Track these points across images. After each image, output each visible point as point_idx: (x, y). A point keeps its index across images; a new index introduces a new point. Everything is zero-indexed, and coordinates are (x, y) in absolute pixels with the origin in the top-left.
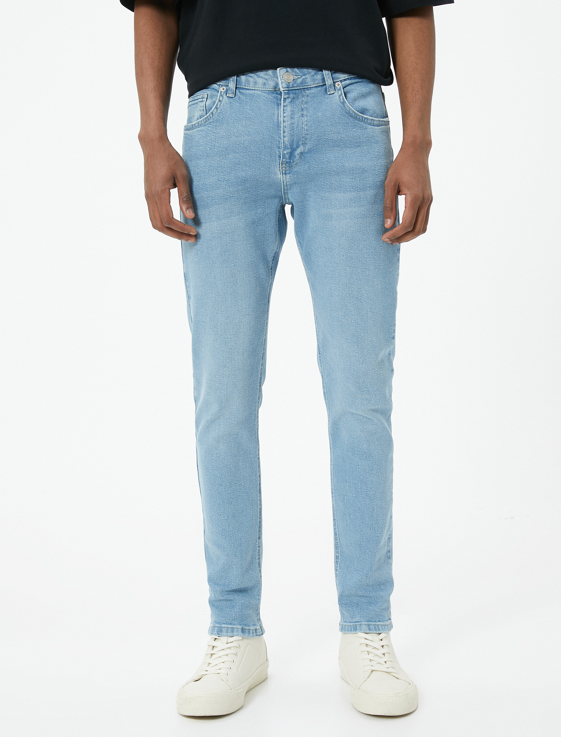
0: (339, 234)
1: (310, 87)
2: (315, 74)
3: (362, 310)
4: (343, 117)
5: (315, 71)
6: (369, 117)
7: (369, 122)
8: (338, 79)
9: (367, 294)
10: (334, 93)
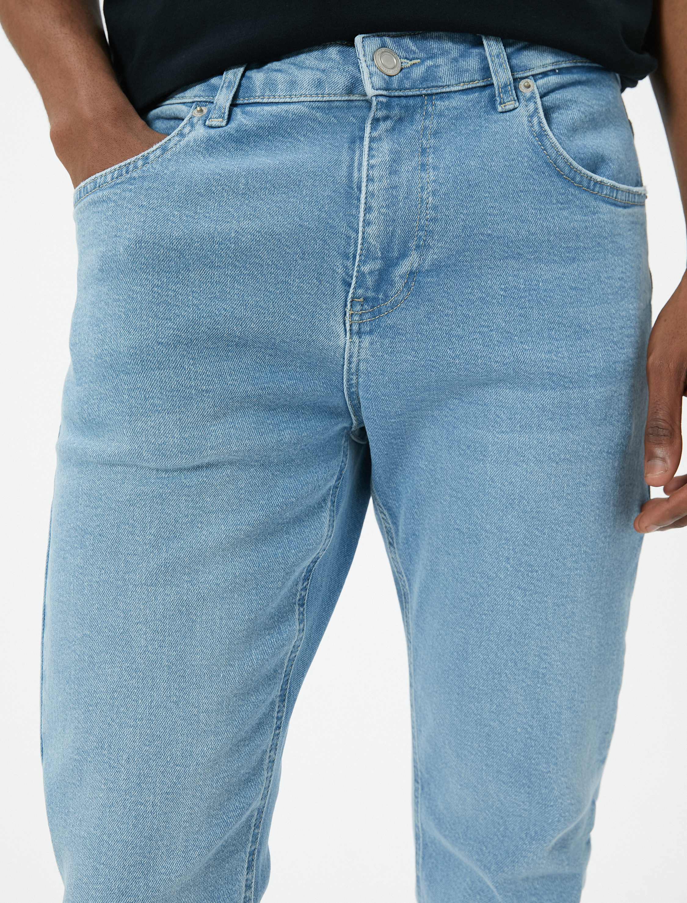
0: (500, 501)
1: (448, 90)
2: (462, 56)
3: (545, 703)
4: (536, 177)
5: (462, 47)
6: (606, 180)
7: (605, 193)
8: (527, 70)
9: (564, 664)
10: (516, 108)
